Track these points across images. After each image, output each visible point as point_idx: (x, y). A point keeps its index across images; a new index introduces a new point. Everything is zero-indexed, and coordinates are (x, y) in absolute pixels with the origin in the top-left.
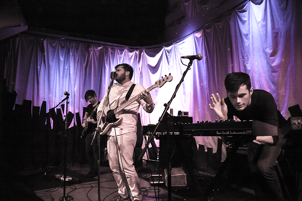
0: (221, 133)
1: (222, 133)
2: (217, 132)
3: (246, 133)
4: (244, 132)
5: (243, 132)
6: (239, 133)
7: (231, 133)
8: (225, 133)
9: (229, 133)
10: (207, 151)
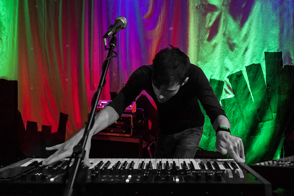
10: (42, 130)
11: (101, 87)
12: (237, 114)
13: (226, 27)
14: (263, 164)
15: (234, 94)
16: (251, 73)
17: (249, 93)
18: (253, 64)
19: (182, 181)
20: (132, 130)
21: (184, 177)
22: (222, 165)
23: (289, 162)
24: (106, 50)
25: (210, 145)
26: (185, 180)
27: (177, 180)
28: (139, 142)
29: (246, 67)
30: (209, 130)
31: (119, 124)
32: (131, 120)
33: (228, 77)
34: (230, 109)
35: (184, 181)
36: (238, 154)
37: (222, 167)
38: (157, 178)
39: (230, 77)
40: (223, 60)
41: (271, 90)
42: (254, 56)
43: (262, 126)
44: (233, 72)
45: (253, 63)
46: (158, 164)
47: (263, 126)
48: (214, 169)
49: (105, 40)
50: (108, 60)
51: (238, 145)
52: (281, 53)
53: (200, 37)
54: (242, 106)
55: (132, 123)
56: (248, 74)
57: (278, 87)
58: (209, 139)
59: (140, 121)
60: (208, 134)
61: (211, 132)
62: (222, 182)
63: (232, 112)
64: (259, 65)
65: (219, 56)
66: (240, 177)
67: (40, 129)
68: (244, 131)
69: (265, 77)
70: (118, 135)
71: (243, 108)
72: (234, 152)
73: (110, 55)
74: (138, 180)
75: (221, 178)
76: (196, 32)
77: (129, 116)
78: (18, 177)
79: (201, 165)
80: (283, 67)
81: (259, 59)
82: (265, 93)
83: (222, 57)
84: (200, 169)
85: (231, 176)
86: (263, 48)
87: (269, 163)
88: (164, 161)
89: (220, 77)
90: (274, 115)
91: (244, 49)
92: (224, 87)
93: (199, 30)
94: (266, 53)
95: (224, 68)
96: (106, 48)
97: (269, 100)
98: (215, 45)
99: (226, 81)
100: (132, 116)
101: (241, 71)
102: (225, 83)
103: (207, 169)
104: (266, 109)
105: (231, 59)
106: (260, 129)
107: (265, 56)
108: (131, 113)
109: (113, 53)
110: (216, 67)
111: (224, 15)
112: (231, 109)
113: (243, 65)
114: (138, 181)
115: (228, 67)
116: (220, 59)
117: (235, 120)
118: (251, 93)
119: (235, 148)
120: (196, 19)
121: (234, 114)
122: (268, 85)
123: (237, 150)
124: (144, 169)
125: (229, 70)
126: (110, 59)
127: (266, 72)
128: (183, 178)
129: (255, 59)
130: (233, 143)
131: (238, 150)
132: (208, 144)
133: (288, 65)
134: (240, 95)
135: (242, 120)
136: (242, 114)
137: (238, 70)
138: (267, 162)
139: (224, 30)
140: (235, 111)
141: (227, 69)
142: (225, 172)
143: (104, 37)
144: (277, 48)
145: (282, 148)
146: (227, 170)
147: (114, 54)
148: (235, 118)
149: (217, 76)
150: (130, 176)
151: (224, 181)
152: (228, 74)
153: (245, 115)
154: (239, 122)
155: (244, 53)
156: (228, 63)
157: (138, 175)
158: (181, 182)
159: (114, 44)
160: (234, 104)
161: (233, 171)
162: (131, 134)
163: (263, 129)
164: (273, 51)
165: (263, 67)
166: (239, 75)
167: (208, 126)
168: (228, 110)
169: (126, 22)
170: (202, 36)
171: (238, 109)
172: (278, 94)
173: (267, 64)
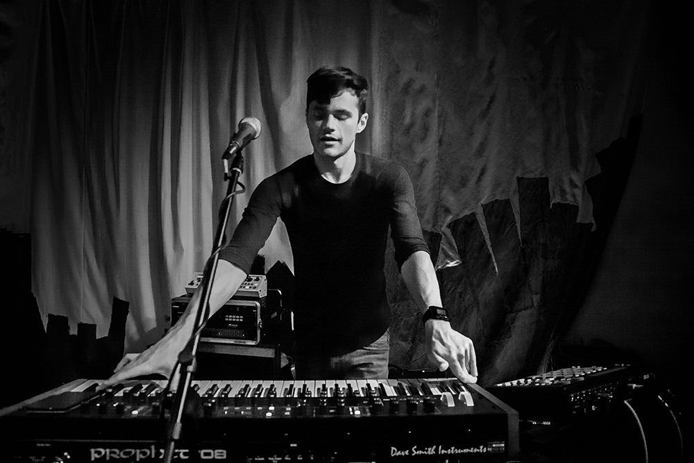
0: (407, 452)
1: (411, 452)
2: (393, 448)
3: (490, 449)
4: (481, 447)
5: (479, 449)
6: (466, 451)
7: (443, 452)
8: (420, 452)
9: (436, 450)
10: (78, 332)
11: (219, 249)
12: (467, 298)
13: (444, 129)
14: (508, 384)
15: (461, 258)
16: (493, 218)
17: (490, 256)
18: (497, 200)
19: (366, 413)
20: (259, 332)
21: (370, 409)
22: (436, 389)
23: (553, 379)
24: (226, 180)
25: (413, 359)
26: (370, 412)
27: (358, 413)
28: (273, 356)
29: (482, 205)
30: (412, 331)
31: (234, 320)
32: (257, 312)
33: (449, 226)
34: (453, 288)
35: (369, 414)
36: (465, 368)
37: (435, 391)
38: (322, 410)
39: (453, 226)
40: (440, 192)
41: (529, 250)
42: (497, 185)
43: (513, 321)
44: (458, 215)
45: (497, 198)
46: (319, 389)
47: (515, 320)
48: (421, 394)
49: (226, 161)
50: (229, 199)
51: (466, 351)
52: (547, 179)
53: (394, 146)
54: (475, 282)
55: (259, 320)
56: (486, 221)
57: (543, 244)
58: (412, 348)
59: (275, 314)
60: (410, 339)
61: (416, 334)
62: (436, 413)
63: (457, 295)
64: (507, 202)
65: (432, 185)
66: (466, 405)
67: (74, 331)
68: (481, 330)
69: (518, 225)
70: (232, 342)
71: (478, 286)
72: (458, 364)
73: (233, 190)
74: (286, 413)
75: (434, 408)
76: (385, 136)
77: (254, 305)
78: (75, 408)
79: (399, 390)
80: (551, 207)
81: (506, 190)
82: (520, 258)
83: (438, 186)
84: (396, 395)
85: (451, 404)
86: (514, 170)
87: (519, 383)
88: (330, 384)
89: (433, 226)
90: (536, 298)
91: (478, 171)
92: (441, 245)
93: (392, 132)
94: (520, 180)
95: (442, 207)
96: (226, 177)
97: (526, 270)
98: (423, 162)
99: (444, 234)
100: (258, 304)
101: (473, 214)
102: (443, 237)
103: (409, 395)
104: (520, 287)
105: (454, 191)
106: (509, 327)
107: (519, 186)
108: (257, 299)
109: (238, 185)
110: (426, 205)
111: (439, 105)
112: (455, 289)
113: (478, 202)
114: (287, 415)
115: (448, 205)
116: (433, 189)
117: (462, 311)
118: (493, 256)
119: (460, 357)
120: (385, 111)
121: (460, 298)
122: (524, 241)
123: (464, 360)
124: (296, 398)
125: (450, 212)
126: (233, 196)
127: (521, 217)
128: (367, 410)
129: (500, 189)
130: (458, 347)
131: (466, 361)
132: (411, 358)
133: (559, 203)
134: (472, 261)
135: (475, 309)
136: (476, 299)
137: (467, 212)
138: (516, 381)
139: (440, 133)
140: (462, 292)
141: (447, 211)
142: (441, 399)
143: (223, 158)
144: (539, 170)
145: (550, 361)
146: (445, 396)
147: (239, 188)
148: (462, 305)
149: (428, 223)
150: (272, 408)
151: (438, 412)
152: (449, 219)
153: (481, 298)
154: (470, 314)
155: (479, 179)
156: (450, 200)
157: (286, 406)
158: (364, 415)
159: (238, 167)
160: (460, 279)
161: (455, 397)
162: (257, 340)
163: (514, 327)
164: (532, 176)
165: (514, 207)
166: (471, 221)
167: (411, 322)
168: (449, 291)
169: (260, 128)
170: (397, 144)
171: (469, 288)
172: (542, 257)
173: (522, 200)
